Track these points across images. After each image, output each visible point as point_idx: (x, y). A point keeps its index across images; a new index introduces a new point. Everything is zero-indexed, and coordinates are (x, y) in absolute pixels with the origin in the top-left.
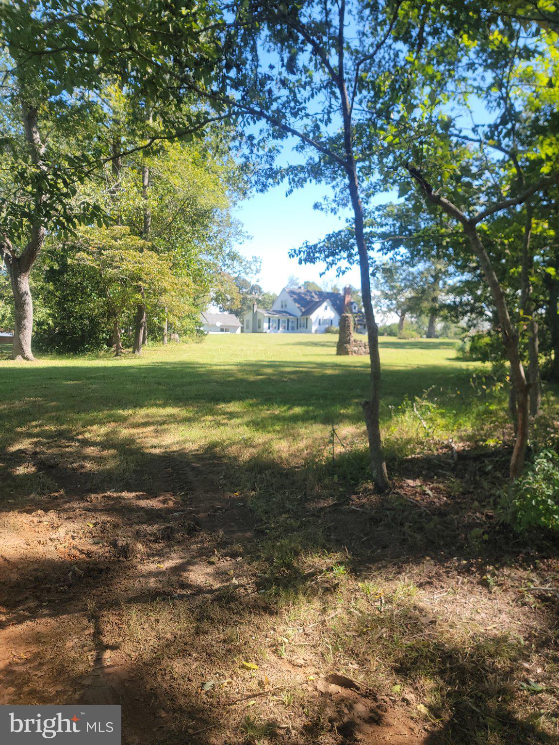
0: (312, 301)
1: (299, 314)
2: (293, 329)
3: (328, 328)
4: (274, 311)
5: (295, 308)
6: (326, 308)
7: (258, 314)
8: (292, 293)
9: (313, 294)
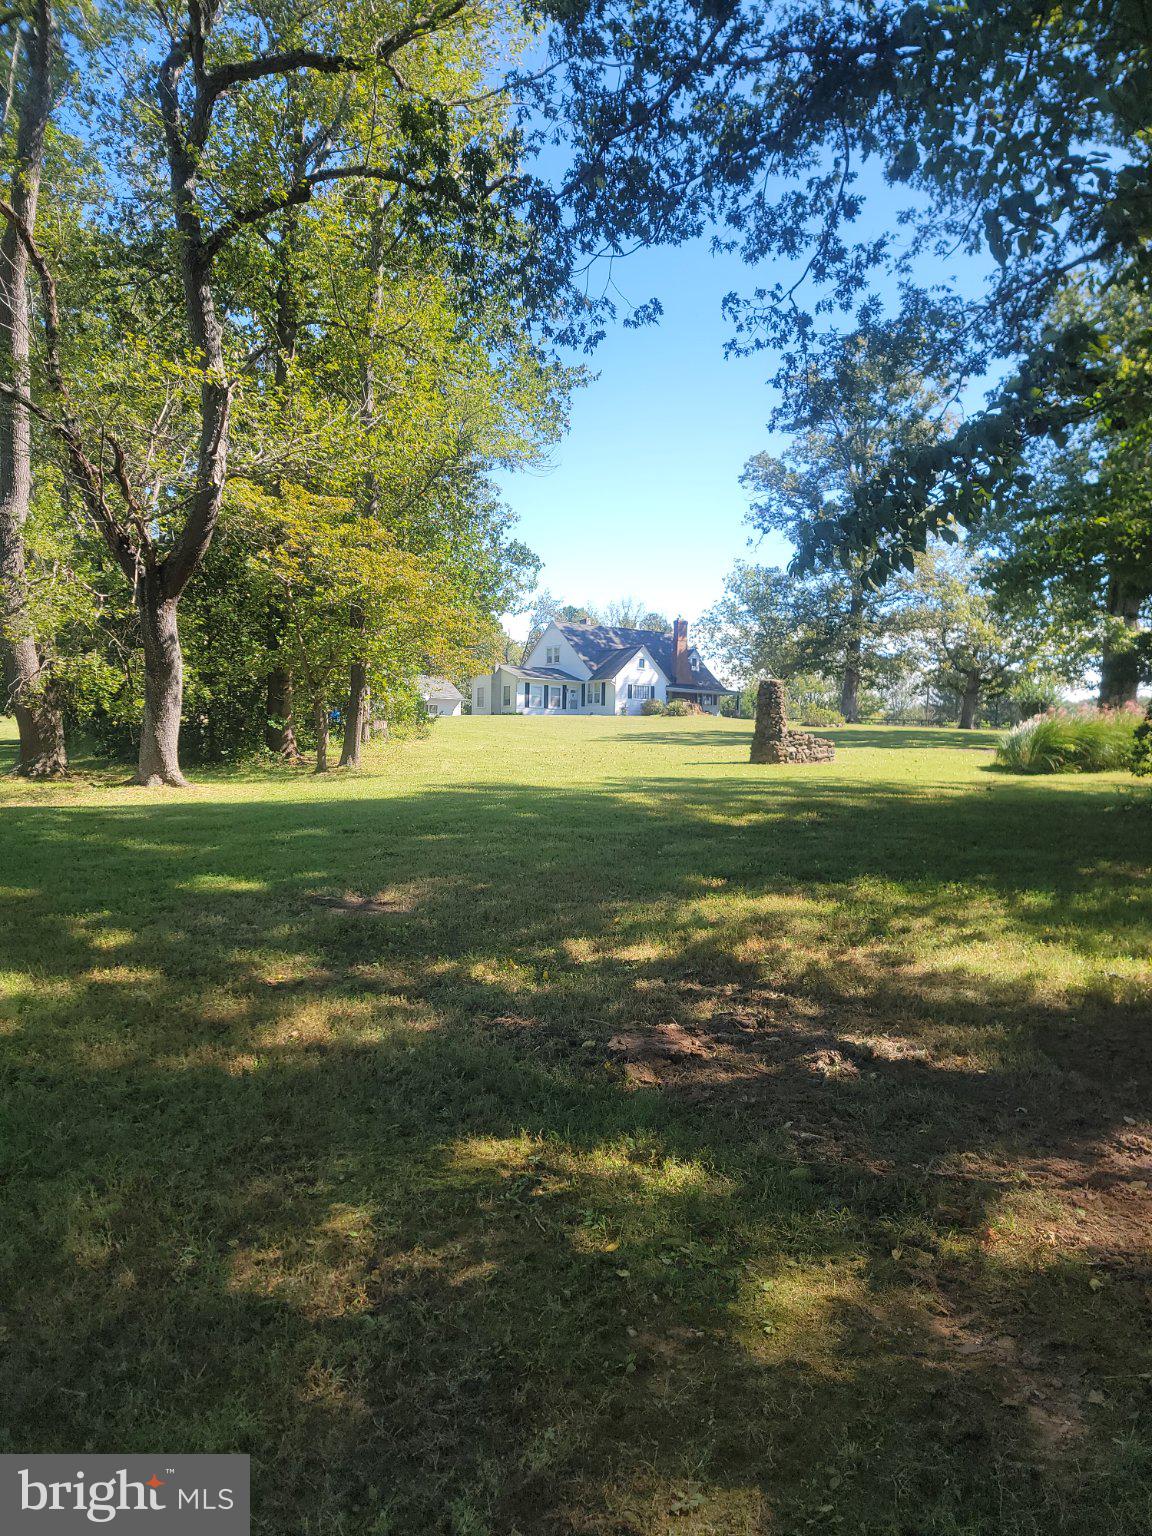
0: (611, 650)
1: (586, 675)
2: (574, 706)
3: (647, 703)
4: (534, 669)
5: (576, 663)
6: (642, 663)
7: (504, 675)
8: (570, 632)
9: (611, 634)
